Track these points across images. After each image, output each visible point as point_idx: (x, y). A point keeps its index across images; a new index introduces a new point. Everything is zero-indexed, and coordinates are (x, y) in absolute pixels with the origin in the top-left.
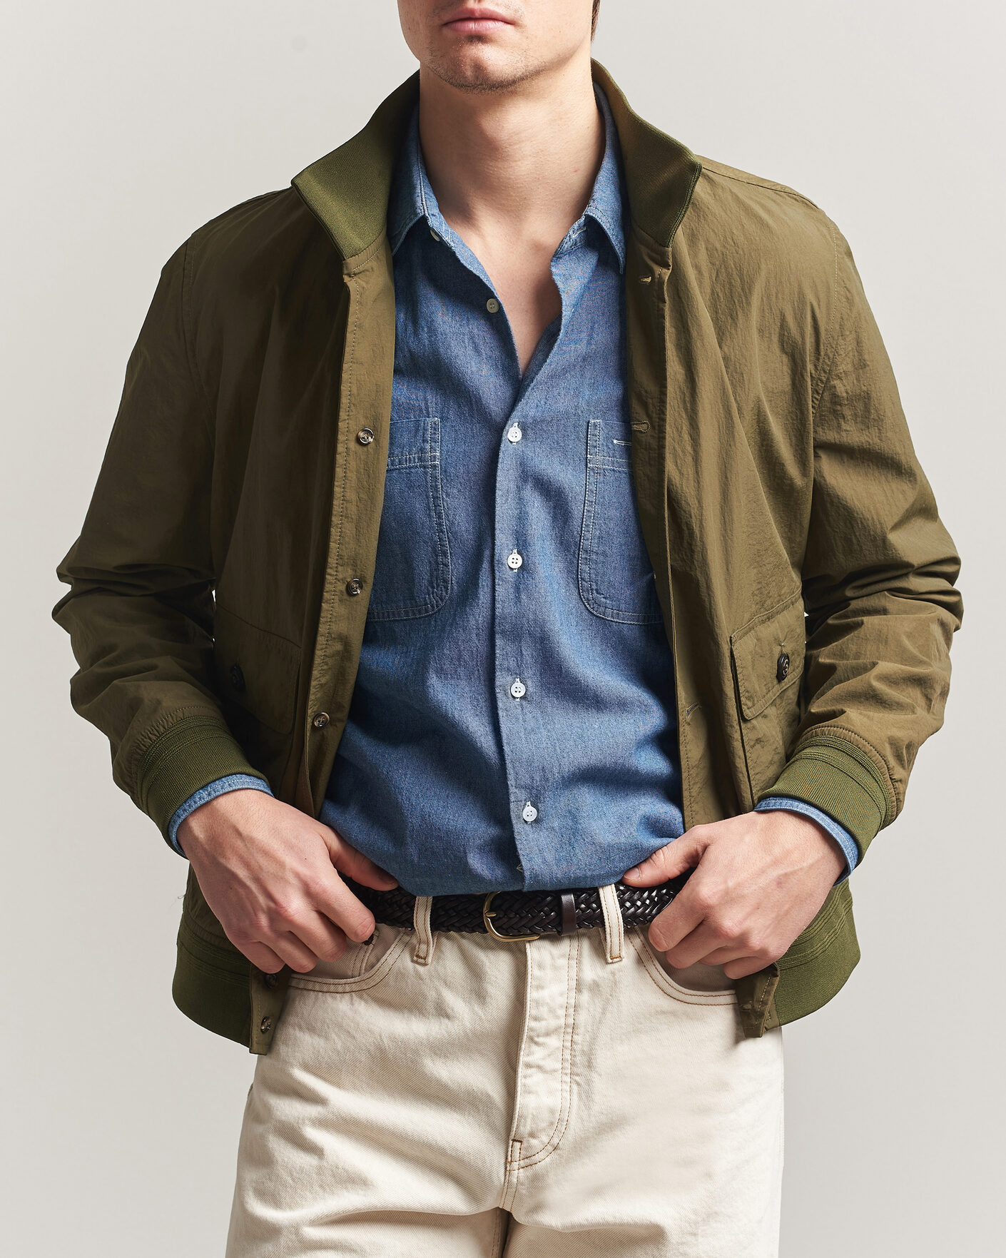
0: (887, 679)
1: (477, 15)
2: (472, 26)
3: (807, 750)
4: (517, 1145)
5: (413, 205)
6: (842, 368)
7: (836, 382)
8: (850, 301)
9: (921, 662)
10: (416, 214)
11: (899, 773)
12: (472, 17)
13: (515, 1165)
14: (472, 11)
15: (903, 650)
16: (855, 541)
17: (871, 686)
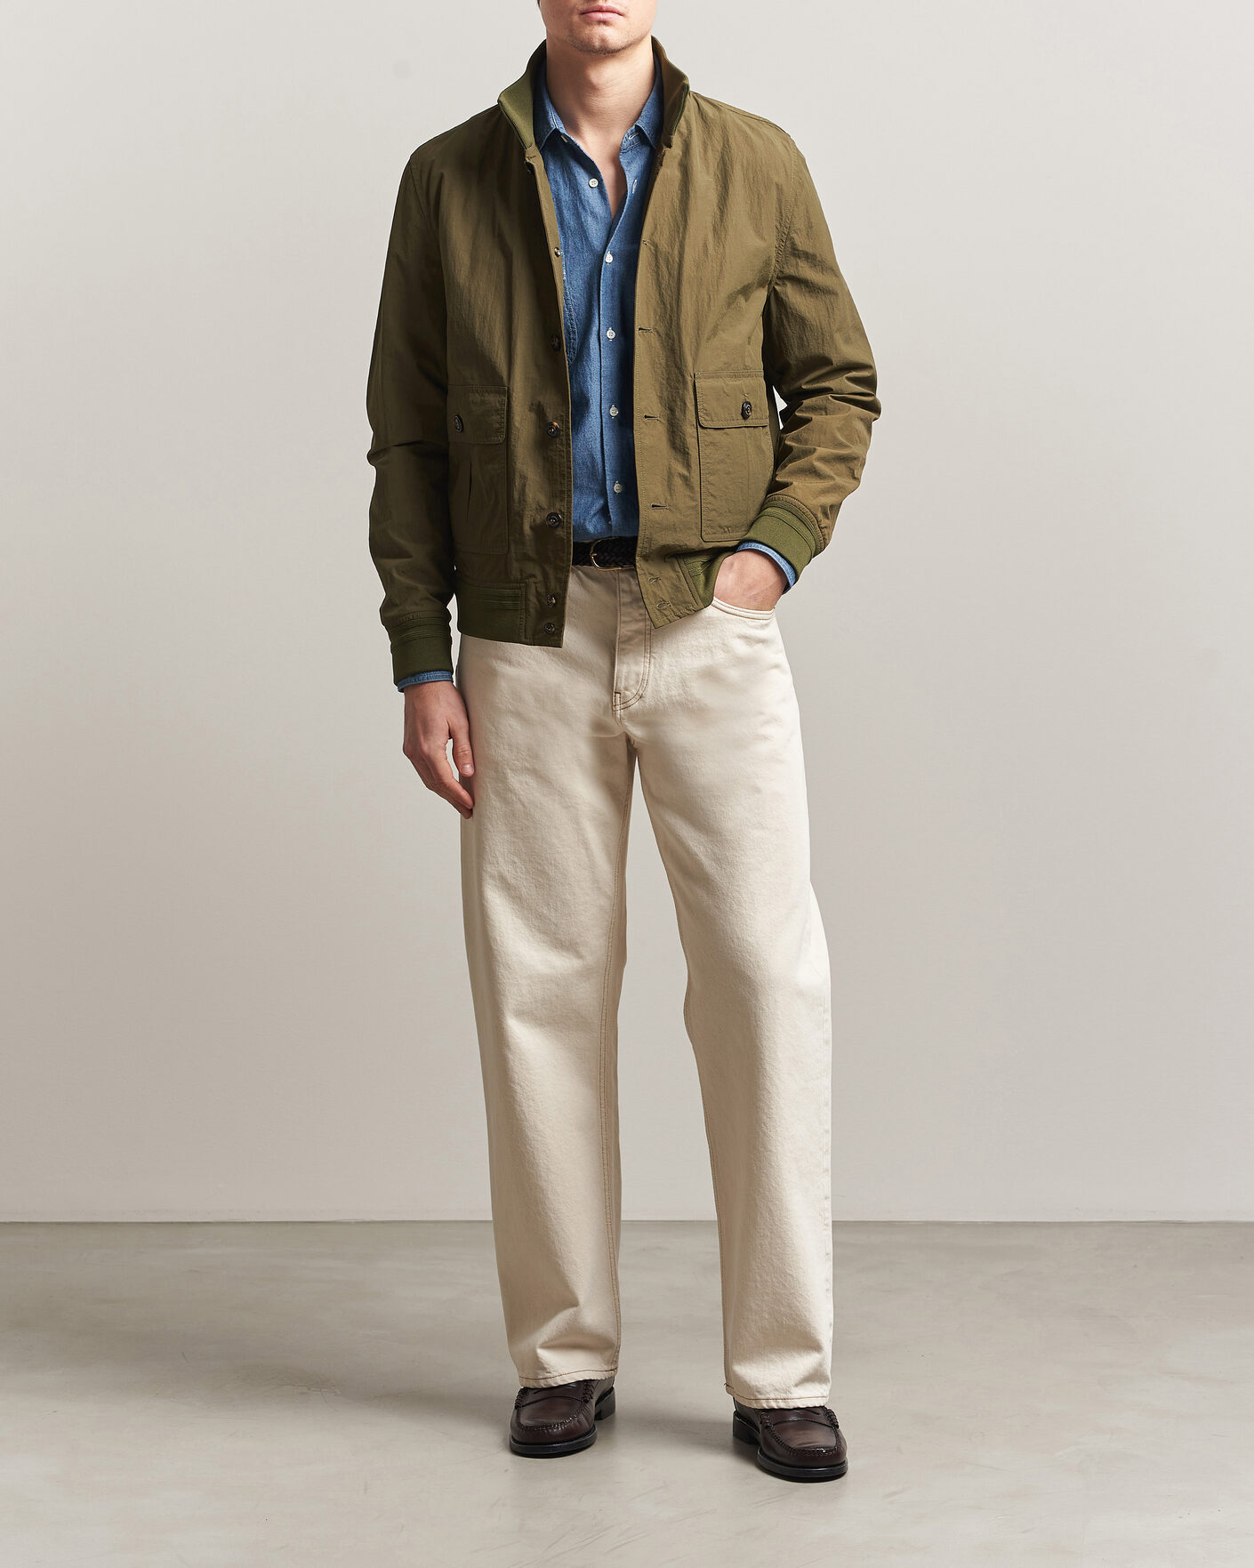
0: (824, 459)
1: (604, 9)
2: (600, 16)
3: (769, 509)
4: (618, 695)
5: (548, 123)
6: (797, 226)
7: (794, 235)
8: (802, 185)
9: (846, 446)
10: (551, 128)
11: (824, 522)
12: (601, 10)
13: (618, 708)
14: (601, 8)
15: (835, 438)
16: (805, 339)
17: (813, 465)
